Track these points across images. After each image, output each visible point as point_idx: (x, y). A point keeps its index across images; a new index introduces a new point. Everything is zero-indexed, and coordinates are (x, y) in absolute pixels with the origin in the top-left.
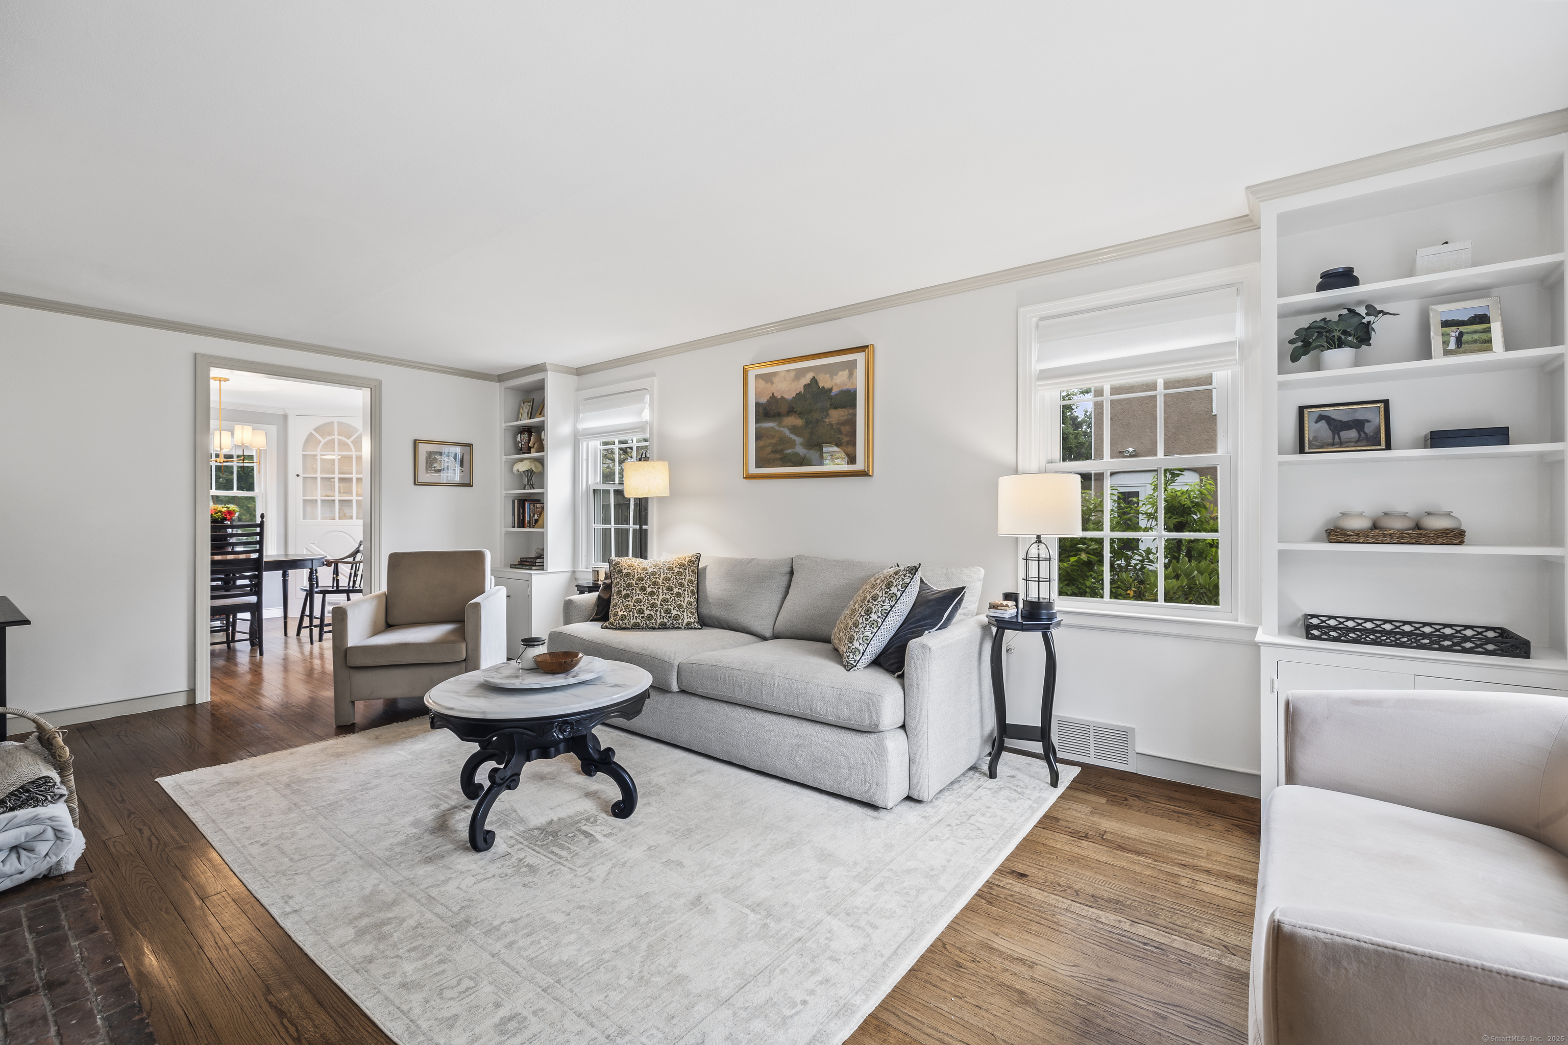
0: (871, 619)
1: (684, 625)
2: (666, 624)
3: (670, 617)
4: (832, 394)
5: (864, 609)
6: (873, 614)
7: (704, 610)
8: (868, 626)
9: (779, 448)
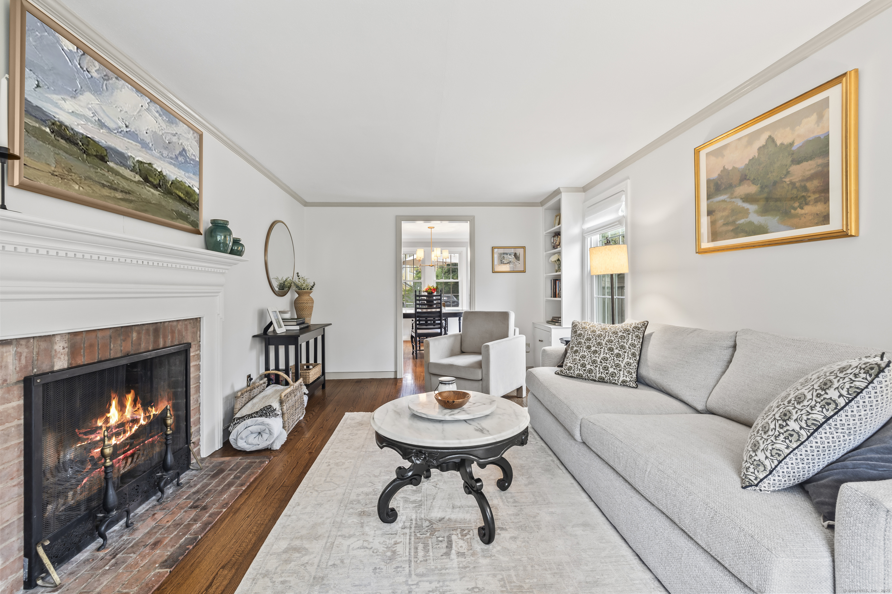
0: (788, 428)
1: (620, 382)
2: (604, 379)
3: (607, 373)
4: (794, 148)
5: (781, 410)
6: (792, 421)
7: (644, 372)
8: (782, 437)
9: (731, 219)
